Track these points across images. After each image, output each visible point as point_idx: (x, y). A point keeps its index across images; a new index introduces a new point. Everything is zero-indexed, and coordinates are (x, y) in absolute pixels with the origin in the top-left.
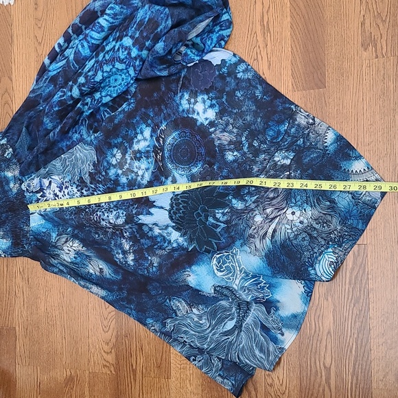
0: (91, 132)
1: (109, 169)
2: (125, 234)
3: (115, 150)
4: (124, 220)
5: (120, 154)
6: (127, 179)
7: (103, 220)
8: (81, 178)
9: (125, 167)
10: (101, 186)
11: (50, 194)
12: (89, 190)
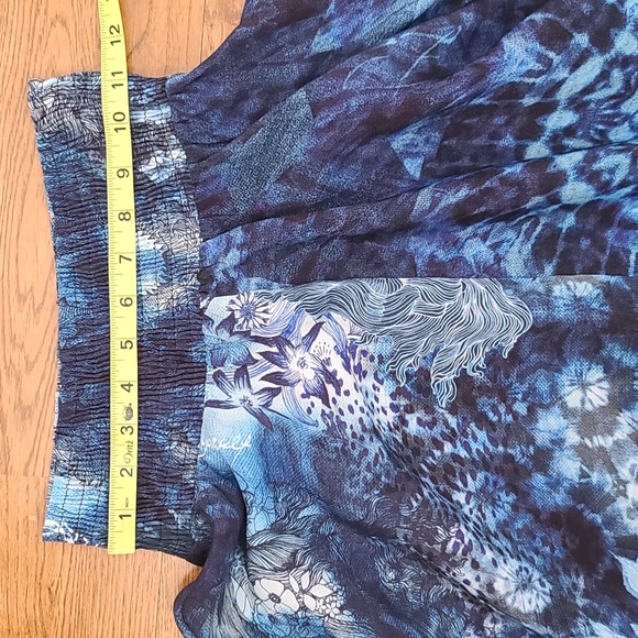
0: (549, 269)
1: (547, 407)
2: (487, 623)
3: (596, 373)
4: (542, 604)
5: (604, 394)
6: (584, 475)
7: (475, 565)
8: (425, 374)
9: (599, 441)
10: (482, 435)
11: (302, 364)
12: (432, 424)
